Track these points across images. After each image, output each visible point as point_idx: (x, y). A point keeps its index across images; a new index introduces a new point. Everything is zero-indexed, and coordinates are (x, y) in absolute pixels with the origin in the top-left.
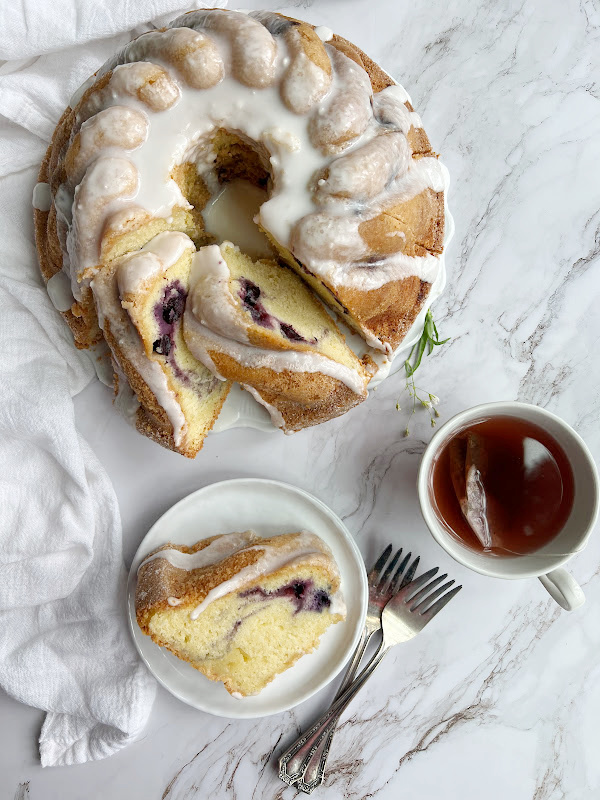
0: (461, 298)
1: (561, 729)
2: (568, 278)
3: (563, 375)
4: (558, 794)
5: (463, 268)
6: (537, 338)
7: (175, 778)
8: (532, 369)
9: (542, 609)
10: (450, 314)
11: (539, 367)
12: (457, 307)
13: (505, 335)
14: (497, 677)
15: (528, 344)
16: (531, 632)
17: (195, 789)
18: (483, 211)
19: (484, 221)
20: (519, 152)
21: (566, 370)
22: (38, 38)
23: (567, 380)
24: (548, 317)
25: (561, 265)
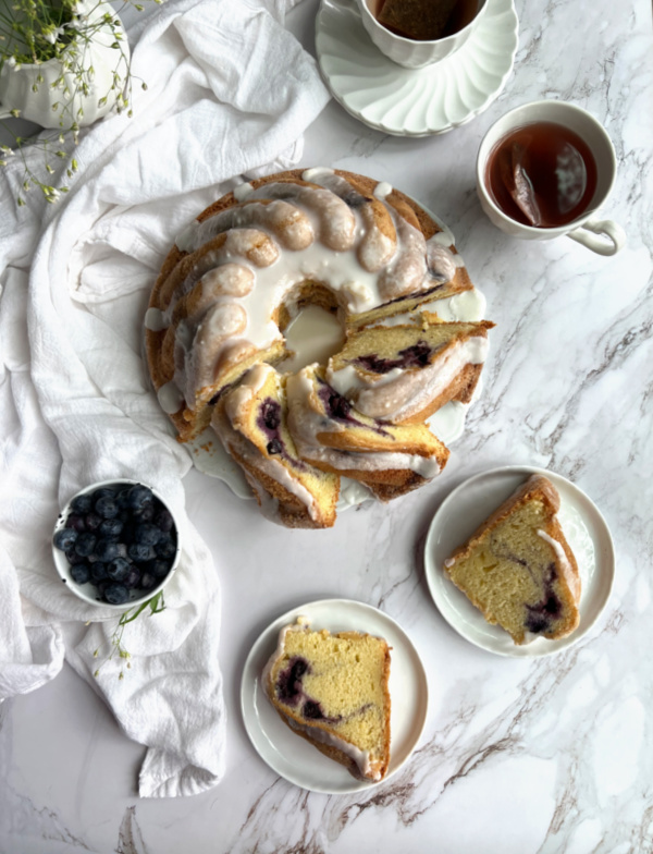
0: (494, 402)
1: (577, 758)
2: (583, 386)
3: (578, 466)
4: (574, 812)
5: (496, 377)
6: (556, 436)
7: (258, 801)
8: (552, 461)
9: (561, 659)
10: (485, 414)
11: (558, 459)
12: (491, 409)
13: (530, 433)
14: (524, 715)
15: (549, 441)
16: (551, 679)
17: (275, 809)
18: (513, 330)
19: (514, 338)
20: (543, 282)
21: (581, 462)
22: (151, 190)
23: (582, 470)
24: (566, 418)
25: (577, 375)
